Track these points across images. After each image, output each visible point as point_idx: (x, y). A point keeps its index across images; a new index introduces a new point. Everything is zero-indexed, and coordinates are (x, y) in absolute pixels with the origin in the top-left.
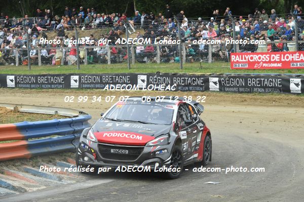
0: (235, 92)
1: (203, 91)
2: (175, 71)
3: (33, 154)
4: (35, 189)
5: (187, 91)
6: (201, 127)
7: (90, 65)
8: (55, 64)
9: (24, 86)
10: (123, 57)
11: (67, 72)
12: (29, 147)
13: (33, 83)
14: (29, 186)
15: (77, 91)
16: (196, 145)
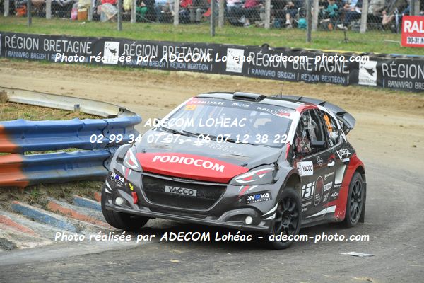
0: (406, 90)
1: (345, 85)
2: (297, 45)
3: (31, 181)
4: (32, 245)
5: (316, 82)
6: (344, 157)
7: (140, 24)
8: (77, 19)
9: (18, 54)
10: (202, 13)
11: (98, 35)
12: (25, 167)
13: (35, 51)
14: (22, 239)
15: (115, 71)
16: (333, 190)
